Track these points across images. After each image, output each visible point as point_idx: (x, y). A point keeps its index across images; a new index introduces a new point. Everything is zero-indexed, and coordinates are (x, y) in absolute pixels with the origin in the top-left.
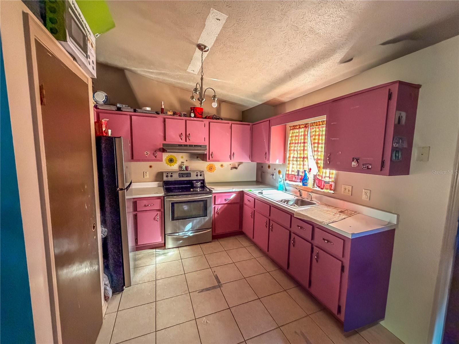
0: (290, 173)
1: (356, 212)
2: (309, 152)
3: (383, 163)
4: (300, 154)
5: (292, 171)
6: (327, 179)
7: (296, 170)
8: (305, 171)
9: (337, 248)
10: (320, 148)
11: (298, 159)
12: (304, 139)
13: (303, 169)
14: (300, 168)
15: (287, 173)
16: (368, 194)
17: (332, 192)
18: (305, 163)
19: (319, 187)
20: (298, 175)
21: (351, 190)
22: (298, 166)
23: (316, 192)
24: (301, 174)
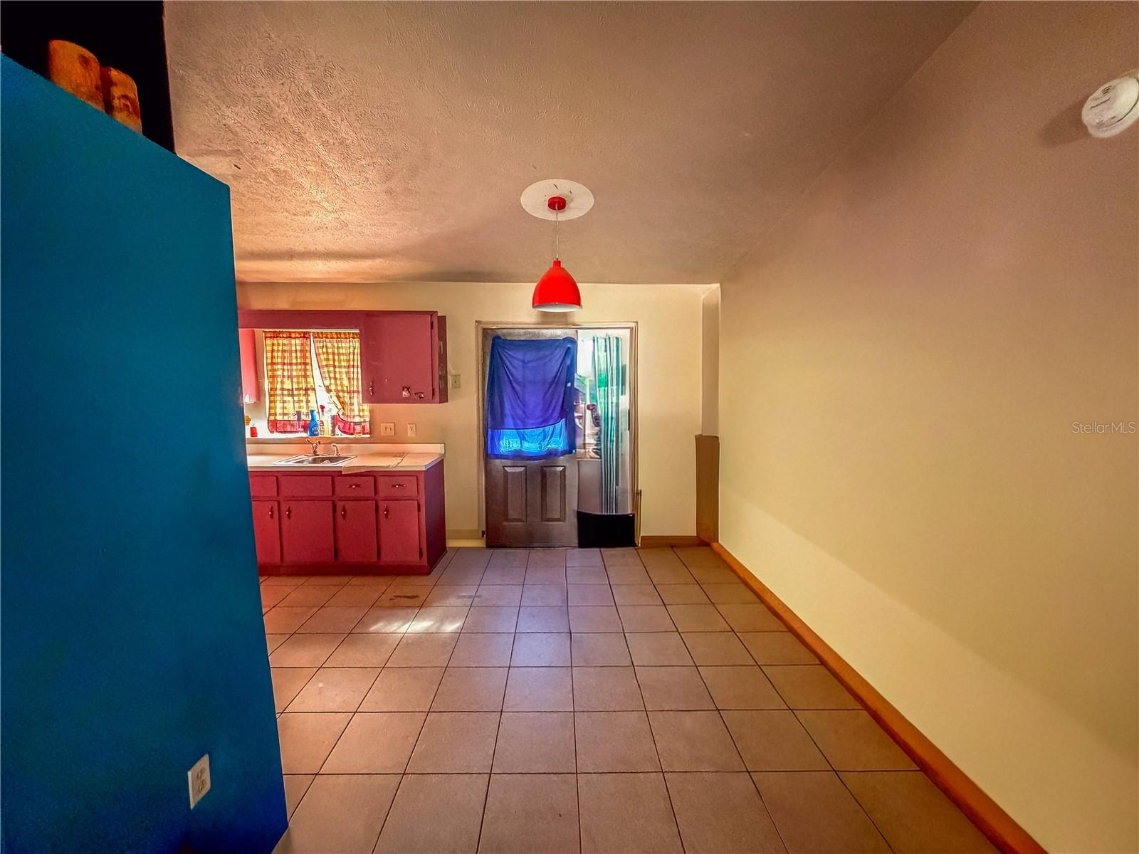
0: (279, 418)
1: (404, 453)
2: (317, 380)
3: (433, 390)
4: (298, 383)
5: (284, 414)
6: (357, 419)
7: (292, 411)
8: (312, 412)
9: (411, 488)
10: (338, 373)
11: (296, 392)
12: (304, 357)
13: (308, 407)
14: (300, 407)
15: (272, 418)
16: (414, 429)
17: (368, 436)
18: (309, 398)
19: (345, 432)
20: (299, 419)
21: (393, 429)
22: (297, 405)
23: (340, 441)
24: (303, 417)
